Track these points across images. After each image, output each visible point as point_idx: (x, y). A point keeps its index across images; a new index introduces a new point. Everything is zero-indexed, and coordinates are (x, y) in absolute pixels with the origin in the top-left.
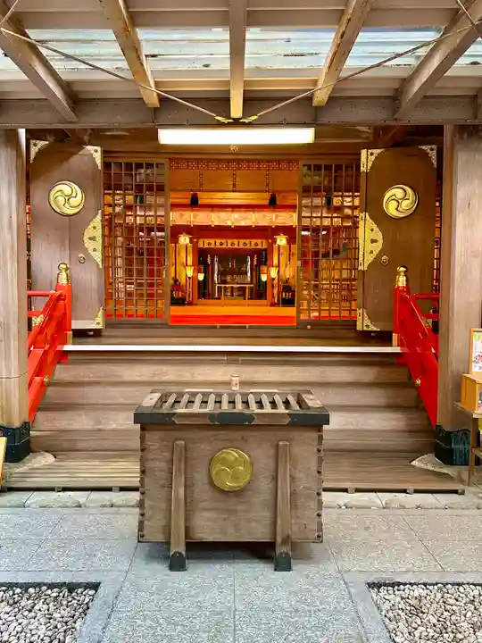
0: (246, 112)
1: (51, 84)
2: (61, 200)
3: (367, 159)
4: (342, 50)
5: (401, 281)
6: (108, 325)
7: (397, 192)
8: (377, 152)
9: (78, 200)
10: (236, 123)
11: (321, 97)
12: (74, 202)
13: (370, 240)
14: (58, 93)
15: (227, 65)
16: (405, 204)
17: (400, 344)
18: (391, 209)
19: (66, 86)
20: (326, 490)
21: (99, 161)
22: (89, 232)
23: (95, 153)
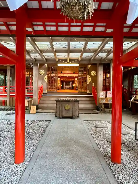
0: (70, 62)
1: (44, 58)
2: (41, 73)
3: (89, 67)
4: (82, 55)
5: (93, 85)
6: (48, 92)
7: (93, 72)
8: (90, 66)
9: (44, 73)
10: (68, 63)
11: (80, 60)
12: (43, 73)
13: (89, 79)
14: (45, 59)
15: (67, 56)
16: (94, 74)
17: (93, 95)
18: (92, 74)
19: (46, 59)
20: (79, 113)
21: (47, 67)
22: (45, 78)
23: (46, 65)
